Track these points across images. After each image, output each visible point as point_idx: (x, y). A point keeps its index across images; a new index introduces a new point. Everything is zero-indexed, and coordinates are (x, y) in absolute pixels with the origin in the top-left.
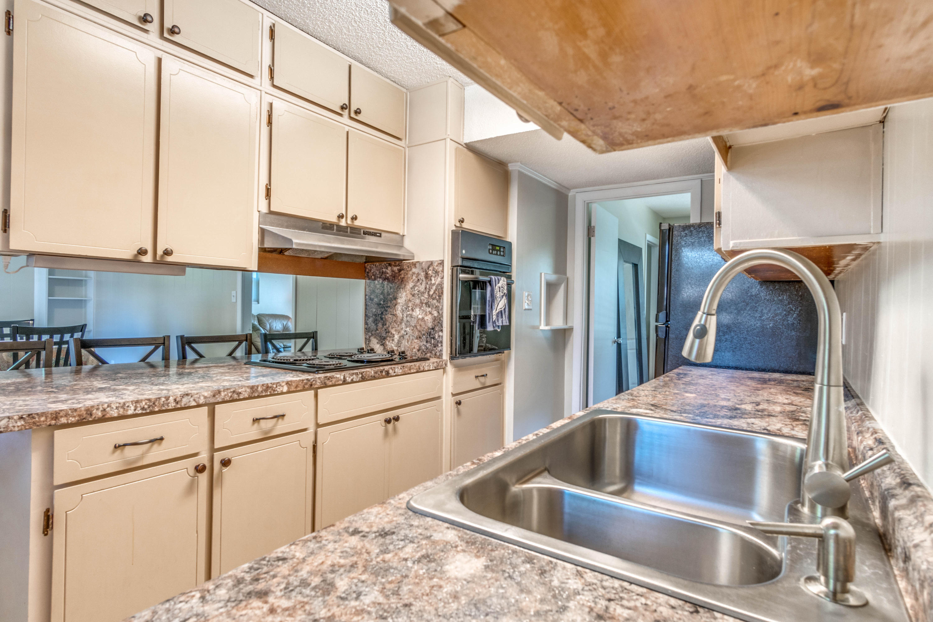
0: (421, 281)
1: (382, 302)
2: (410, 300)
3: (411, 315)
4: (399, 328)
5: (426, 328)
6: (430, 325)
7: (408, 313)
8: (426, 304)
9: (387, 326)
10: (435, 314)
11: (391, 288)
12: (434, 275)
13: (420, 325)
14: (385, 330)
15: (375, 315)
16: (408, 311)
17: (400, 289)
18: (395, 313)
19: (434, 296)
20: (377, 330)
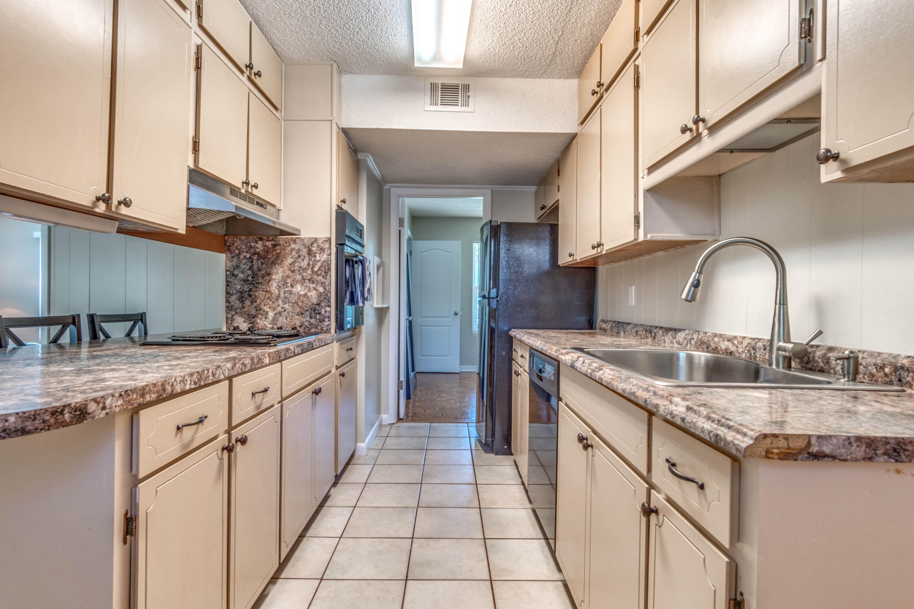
0: (302, 258)
1: (250, 278)
2: (288, 276)
3: (291, 291)
4: (274, 305)
5: (310, 304)
6: (315, 301)
7: (287, 289)
8: (309, 280)
9: (258, 303)
10: (321, 290)
11: (262, 264)
12: (319, 252)
13: (302, 302)
14: (255, 307)
15: (241, 293)
16: (286, 287)
17: (275, 264)
18: (268, 289)
19: (319, 273)
20: (243, 307)
